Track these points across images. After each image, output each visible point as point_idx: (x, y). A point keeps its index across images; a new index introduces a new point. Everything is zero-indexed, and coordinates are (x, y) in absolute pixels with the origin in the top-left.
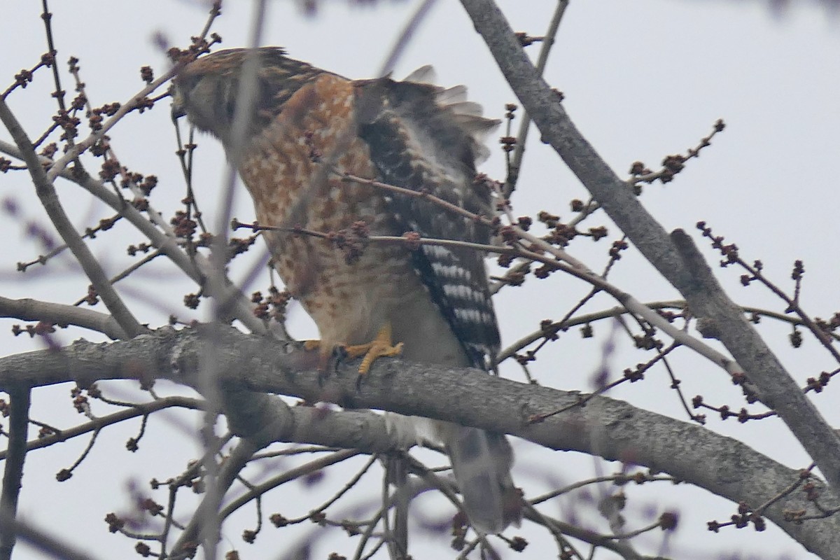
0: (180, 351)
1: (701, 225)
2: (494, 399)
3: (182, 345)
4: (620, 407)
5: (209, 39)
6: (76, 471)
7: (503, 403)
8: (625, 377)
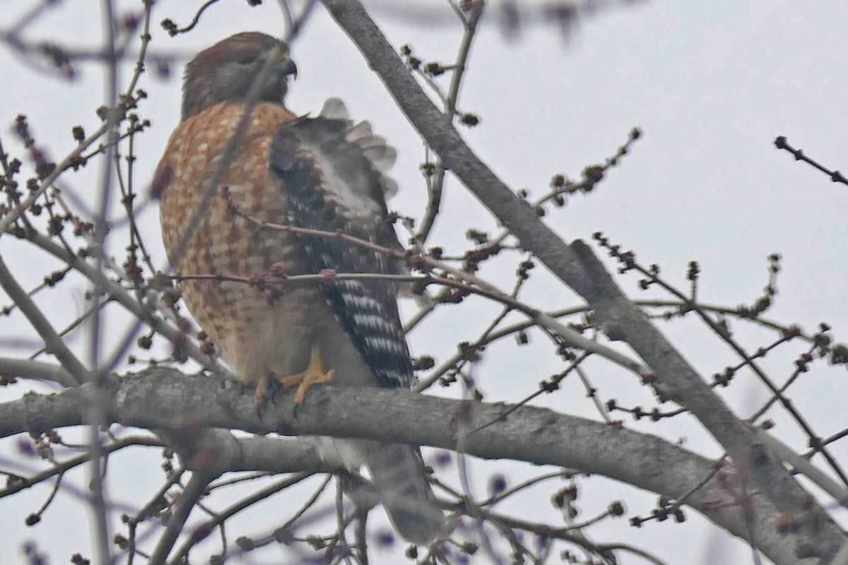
0: (125, 395)
1: (597, 236)
2: (424, 416)
3: (126, 389)
4: (543, 414)
5: (135, 95)
6: (44, 516)
7: (433, 419)
8: (542, 389)
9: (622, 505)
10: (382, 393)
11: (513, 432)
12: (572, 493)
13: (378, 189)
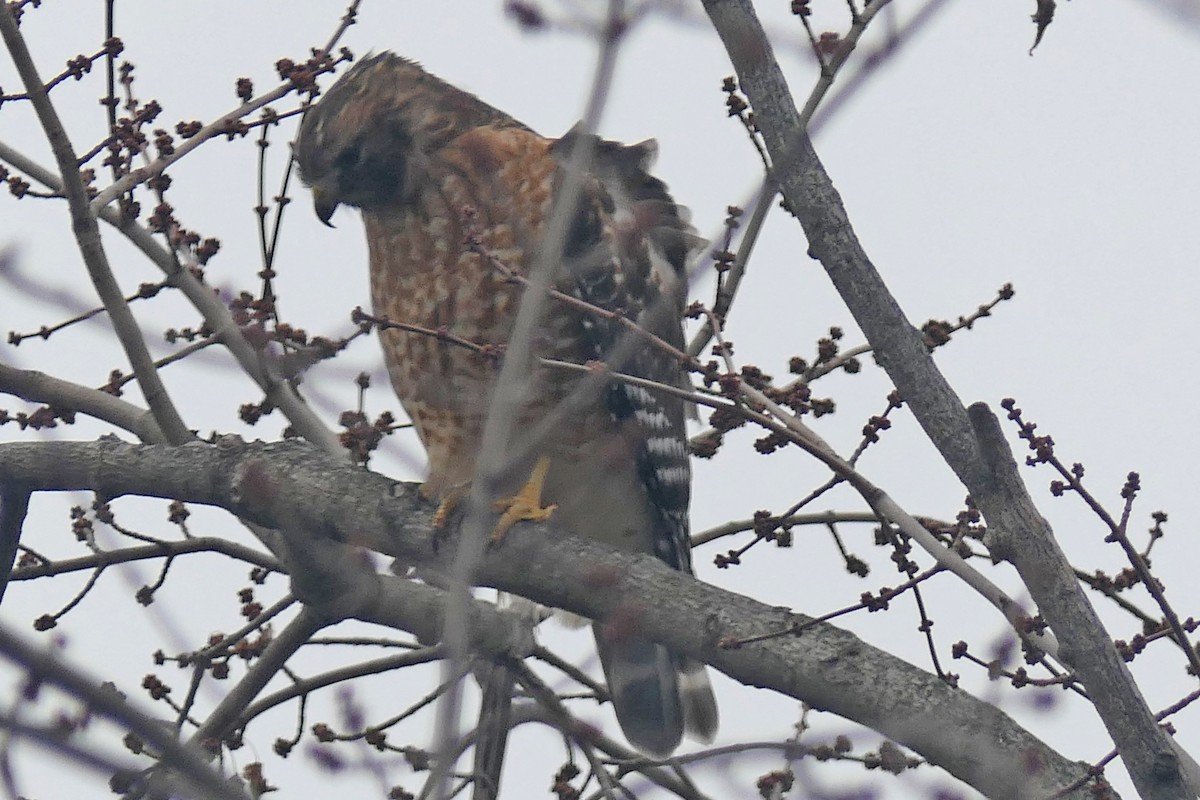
1: (1007, 404)
2: (671, 602)
3: (249, 463)
4: (843, 639)
8: (862, 603)
11: (795, 656)
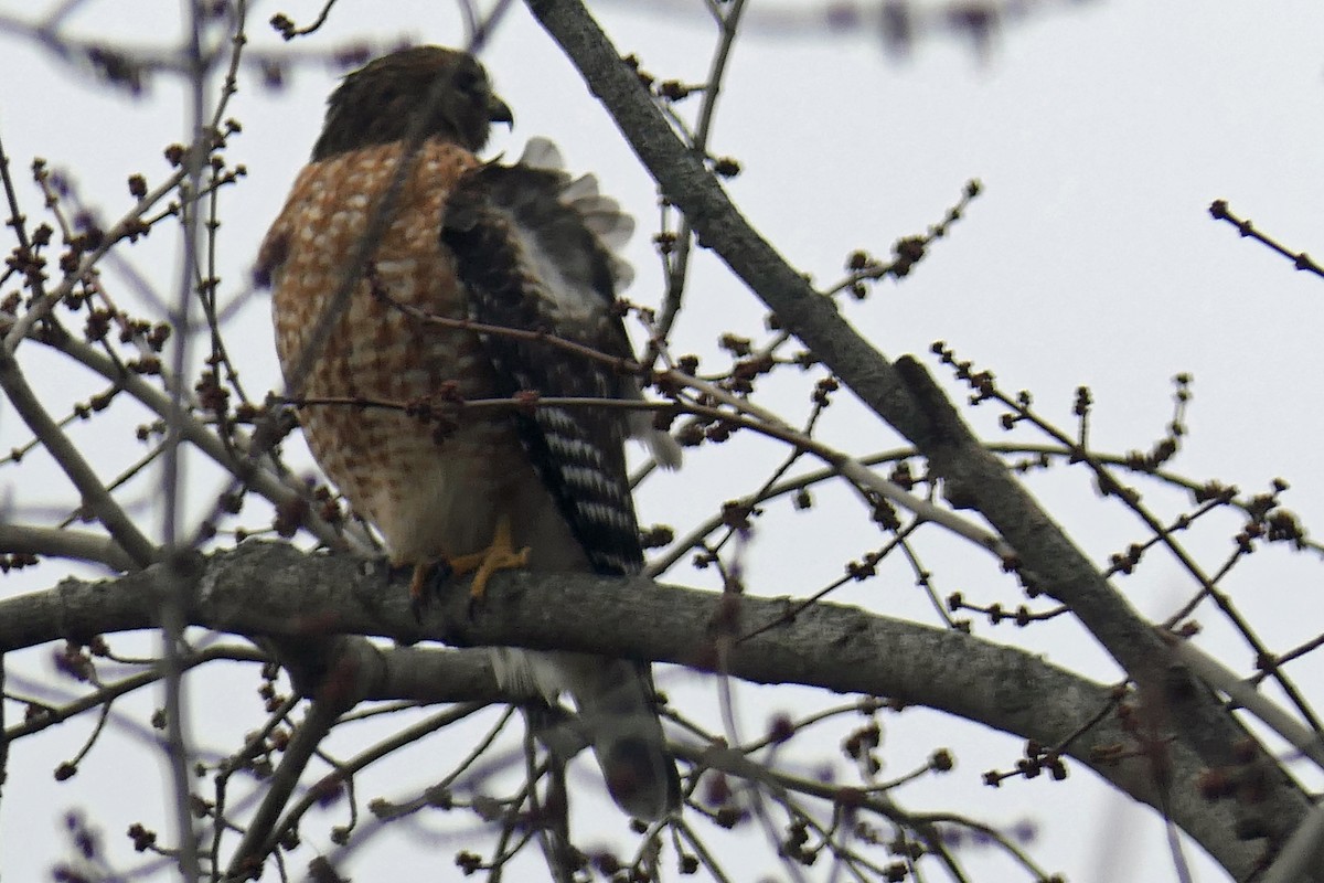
1: (937, 348)
2: (668, 618)
4: (849, 616)
5: (223, 129)
6: (81, 767)
7: (681, 621)
8: (849, 574)
9: (950, 755)
10: (604, 583)
11: (804, 644)
12: (872, 736)
13: (603, 275)
